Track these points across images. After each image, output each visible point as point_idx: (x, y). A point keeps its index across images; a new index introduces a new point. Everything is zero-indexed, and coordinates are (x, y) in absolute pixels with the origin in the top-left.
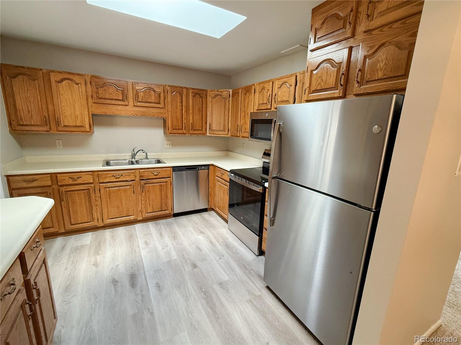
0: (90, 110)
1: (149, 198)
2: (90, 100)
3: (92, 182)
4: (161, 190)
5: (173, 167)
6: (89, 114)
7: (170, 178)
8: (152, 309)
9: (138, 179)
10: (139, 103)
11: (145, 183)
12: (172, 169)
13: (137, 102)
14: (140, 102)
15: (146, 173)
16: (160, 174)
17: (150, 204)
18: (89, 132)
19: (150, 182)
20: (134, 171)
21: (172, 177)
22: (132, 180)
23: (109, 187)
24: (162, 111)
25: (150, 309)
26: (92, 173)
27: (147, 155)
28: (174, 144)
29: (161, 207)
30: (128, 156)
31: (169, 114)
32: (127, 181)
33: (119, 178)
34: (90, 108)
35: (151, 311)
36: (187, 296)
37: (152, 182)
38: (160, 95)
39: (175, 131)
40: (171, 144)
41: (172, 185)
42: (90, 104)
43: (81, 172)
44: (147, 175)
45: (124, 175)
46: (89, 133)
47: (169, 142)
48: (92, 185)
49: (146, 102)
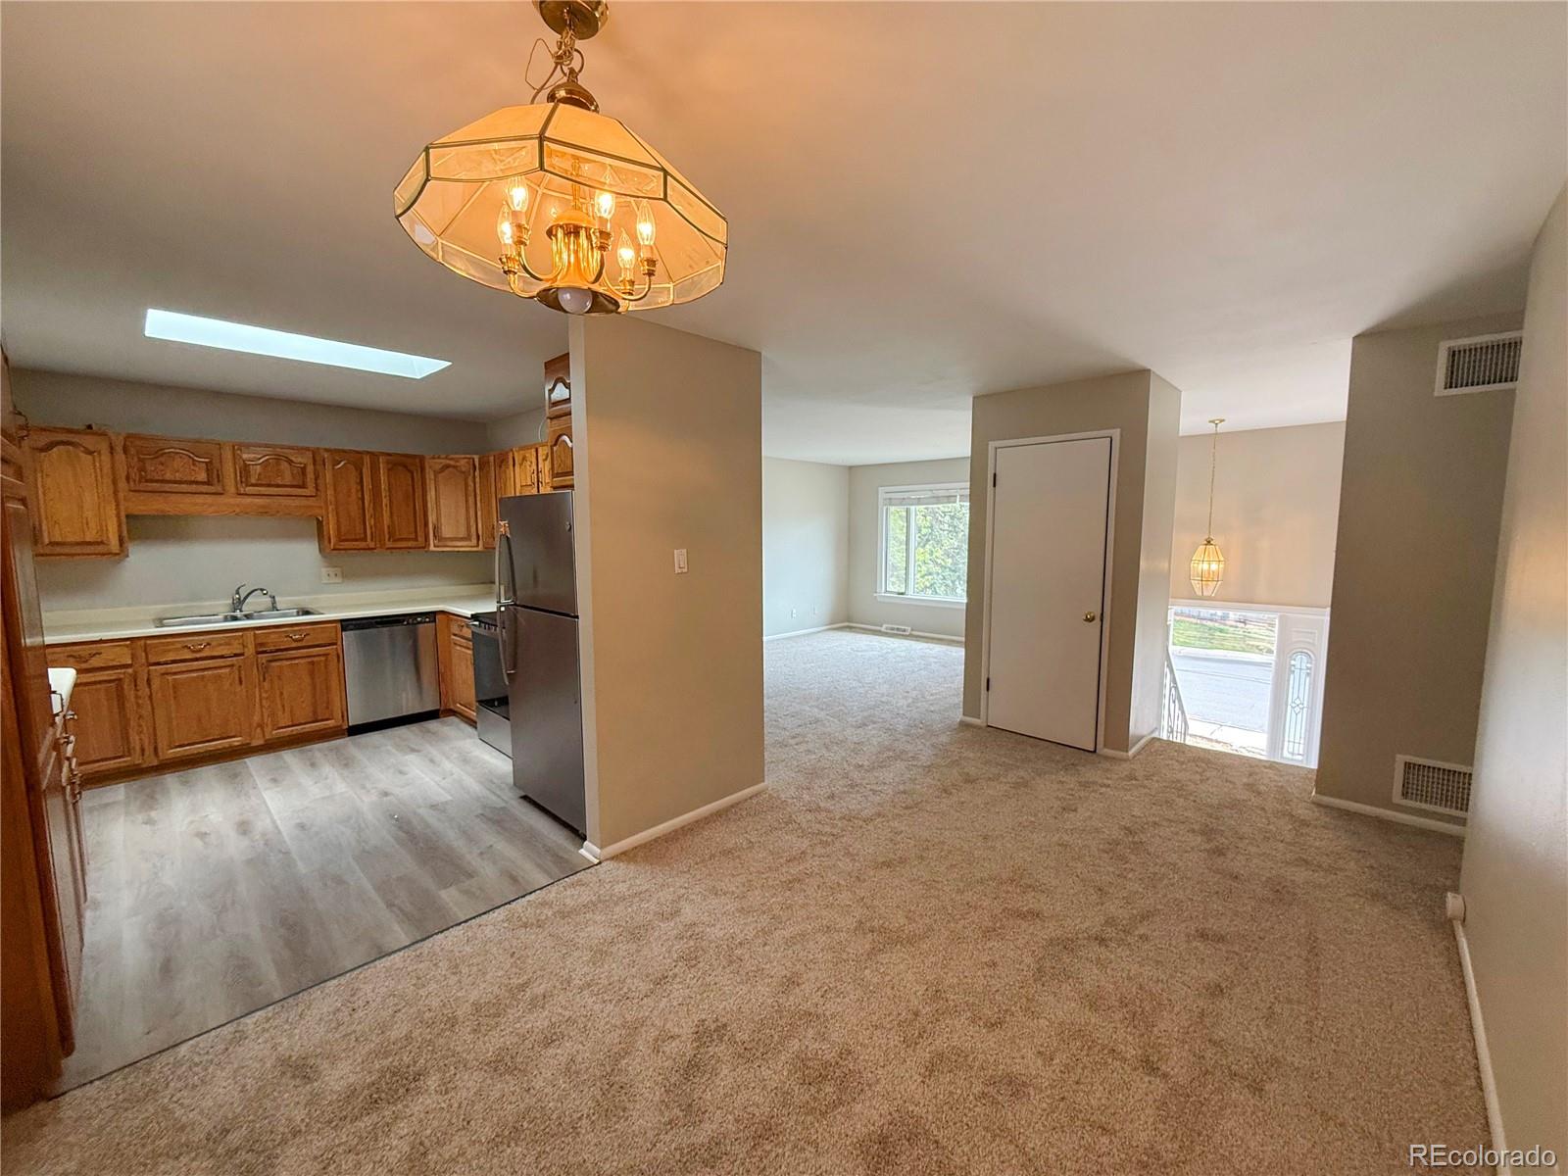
0: (122, 507)
1: (282, 694)
2: (122, 484)
3: (130, 662)
4: (312, 674)
5: (342, 621)
6: (118, 516)
7: (335, 647)
9: (250, 650)
10: (251, 488)
11: (270, 659)
12: (339, 625)
13: (247, 486)
14: (253, 485)
15: (272, 636)
16: (307, 637)
17: (283, 706)
18: (116, 554)
19: (281, 657)
20: (241, 634)
21: (339, 643)
22: (236, 655)
23: (175, 673)
24: (311, 502)
26: (128, 642)
27: (274, 603)
28: (348, 575)
29: (315, 712)
30: (223, 605)
31: (330, 508)
32: (222, 657)
33: (200, 651)
34: (122, 502)
37: (288, 656)
38: (304, 470)
39: (347, 545)
40: (339, 573)
41: (341, 659)
42: (121, 495)
43: (101, 641)
44: (273, 639)
45: (213, 644)
46: (117, 557)
47: (332, 571)
48: (130, 671)
49: (269, 485)
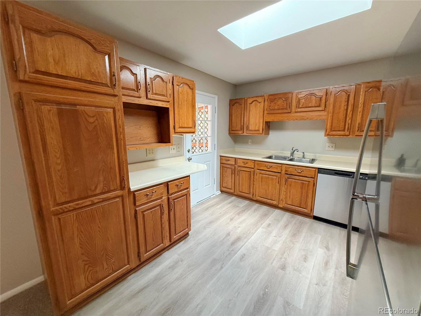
0: (264, 119)
1: (290, 192)
2: (266, 112)
3: (253, 167)
4: (302, 188)
5: (319, 168)
6: (263, 122)
7: (314, 179)
8: (225, 265)
9: (283, 172)
10: (300, 109)
11: (288, 177)
12: (317, 170)
13: (298, 108)
14: (300, 108)
15: (291, 169)
16: (303, 172)
17: (290, 197)
18: (262, 134)
19: (292, 178)
20: (281, 165)
21: (316, 178)
22: (278, 173)
23: (262, 174)
24: (322, 113)
25: (224, 265)
26: (254, 161)
27: (304, 155)
28: (337, 147)
29: (300, 204)
31: (330, 115)
32: (275, 172)
33: (269, 168)
34: (265, 118)
35: (223, 266)
36: (250, 281)
37: (294, 178)
38: (321, 99)
39: (334, 133)
40: (334, 147)
41: (315, 185)
42: (265, 115)
43: (248, 160)
44: (291, 170)
45: (273, 167)
47: (331, 145)
48: (253, 170)
49: (306, 107)
